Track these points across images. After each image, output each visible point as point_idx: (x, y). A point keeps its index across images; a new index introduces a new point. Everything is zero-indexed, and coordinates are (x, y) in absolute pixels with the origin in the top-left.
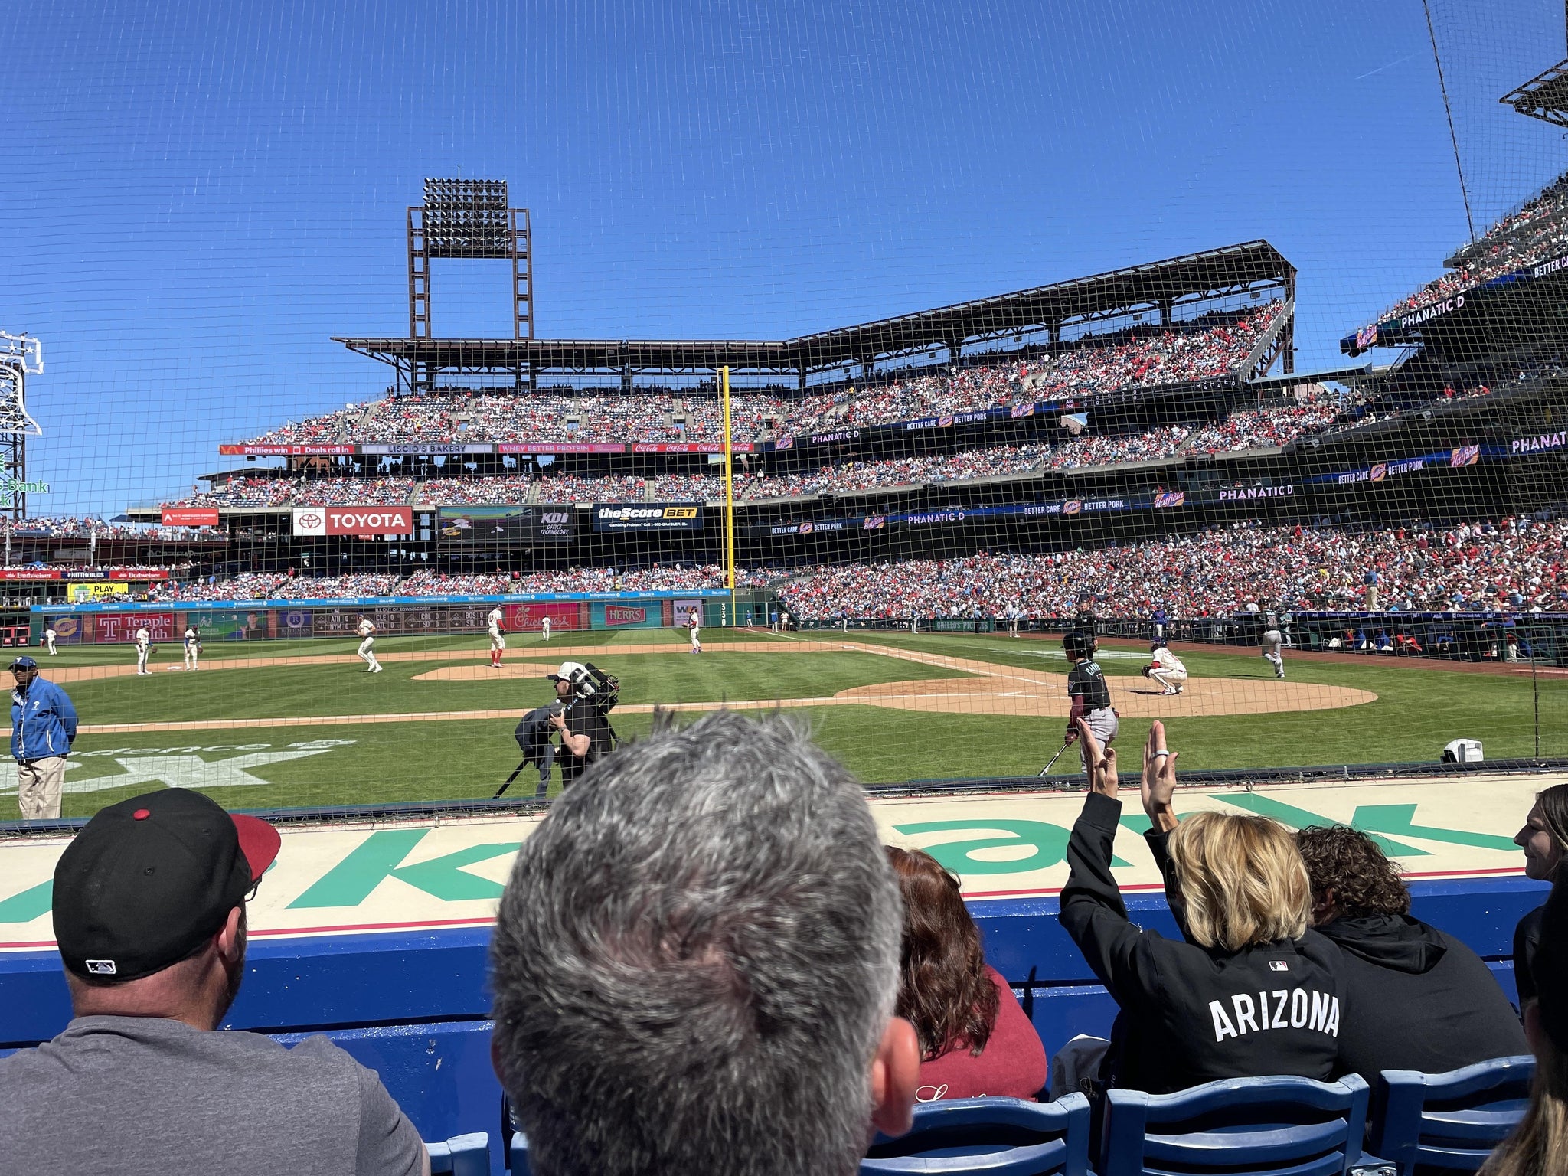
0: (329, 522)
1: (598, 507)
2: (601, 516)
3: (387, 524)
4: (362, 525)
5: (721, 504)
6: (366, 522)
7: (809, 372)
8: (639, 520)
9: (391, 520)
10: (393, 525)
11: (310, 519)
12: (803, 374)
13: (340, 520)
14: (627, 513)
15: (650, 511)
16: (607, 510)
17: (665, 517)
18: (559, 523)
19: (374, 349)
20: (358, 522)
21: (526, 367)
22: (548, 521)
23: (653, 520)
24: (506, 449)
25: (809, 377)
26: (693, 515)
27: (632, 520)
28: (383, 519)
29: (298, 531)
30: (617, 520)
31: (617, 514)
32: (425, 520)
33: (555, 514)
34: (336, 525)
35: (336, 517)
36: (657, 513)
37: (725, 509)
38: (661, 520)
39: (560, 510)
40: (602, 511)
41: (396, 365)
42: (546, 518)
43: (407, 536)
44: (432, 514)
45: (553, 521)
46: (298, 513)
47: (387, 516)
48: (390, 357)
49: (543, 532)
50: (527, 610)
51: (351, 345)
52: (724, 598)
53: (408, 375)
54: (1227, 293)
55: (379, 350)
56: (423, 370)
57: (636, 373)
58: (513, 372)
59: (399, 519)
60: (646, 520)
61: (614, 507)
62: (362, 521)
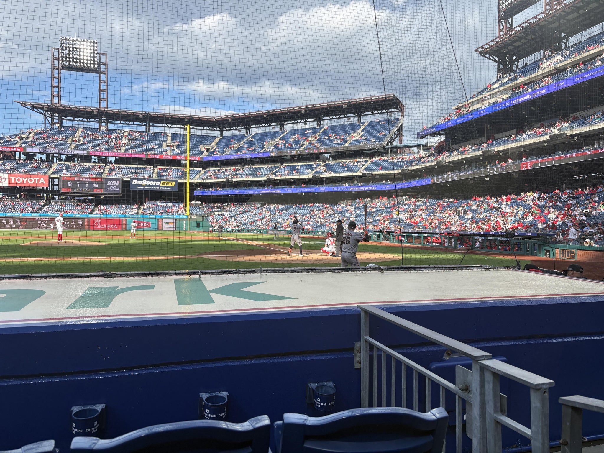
0: (10, 180)
1: (132, 179)
2: (133, 183)
3: (37, 182)
4: (25, 182)
5: (185, 181)
6: (27, 181)
7: (225, 130)
8: (149, 186)
9: (39, 181)
10: (40, 182)
11: (1, 178)
12: (222, 132)
13: (15, 179)
14: (145, 183)
15: (155, 182)
16: (136, 181)
17: (161, 185)
18: (115, 185)
19: (34, 107)
20: (23, 181)
21: (104, 120)
22: (110, 184)
23: (156, 186)
24: (93, 153)
25: (224, 132)
26: (173, 185)
27: (147, 186)
28: (35, 180)
30: (140, 185)
32: (56, 182)
33: (113, 182)
34: (13, 181)
35: (13, 178)
37: (186, 183)
38: (159, 186)
39: (116, 180)
40: (134, 181)
41: (45, 115)
43: (47, 188)
44: (58, 178)
45: (112, 184)
47: (37, 179)
48: (42, 111)
49: (108, 189)
50: (99, 221)
51: (23, 105)
52: (185, 219)
53: (50, 120)
54: (381, 113)
55: (36, 108)
56: (57, 118)
57: (152, 126)
58: (98, 122)
59: (42, 180)
60: (153, 186)
61: (139, 180)
62: (25, 180)
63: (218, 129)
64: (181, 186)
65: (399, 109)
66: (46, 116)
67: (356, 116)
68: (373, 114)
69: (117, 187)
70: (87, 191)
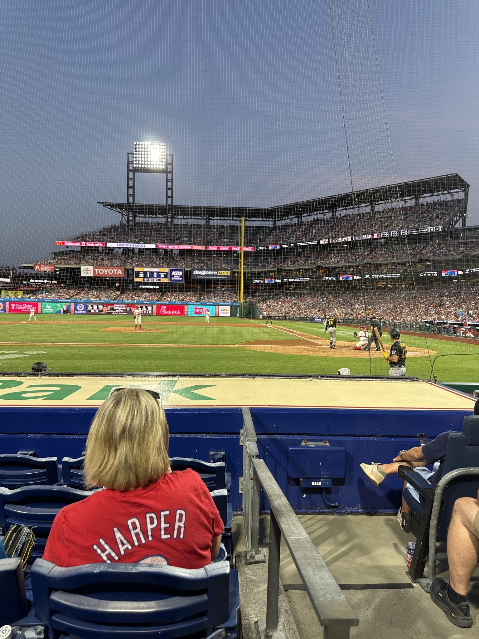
0: (94, 271)
1: (194, 270)
2: (194, 273)
3: (115, 273)
4: (106, 273)
5: (239, 271)
6: (108, 272)
7: (277, 220)
8: (208, 275)
9: (117, 272)
11: (87, 270)
12: (274, 222)
13: (98, 271)
14: (204, 273)
15: (212, 272)
16: (197, 271)
18: (179, 275)
19: (113, 207)
20: (105, 272)
21: (170, 216)
22: (175, 275)
23: (214, 275)
25: (277, 222)
26: (228, 274)
27: (206, 275)
28: (114, 271)
29: (83, 274)
30: (200, 275)
31: (200, 273)
33: (177, 272)
34: (97, 273)
35: (97, 270)
36: (215, 273)
38: (217, 275)
39: (180, 270)
40: (195, 271)
41: (122, 213)
42: (174, 273)
43: (123, 278)
45: (177, 274)
46: (83, 268)
47: (115, 270)
48: (119, 210)
49: (173, 278)
50: (165, 307)
51: (105, 205)
52: (239, 306)
53: (126, 217)
54: (442, 194)
55: (116, 207)
56: (132, 215)
57: (211, 219)
58: (165, 217)
59: (120, 272)
60: (211, 275)
61: (199, 270)
62: (106, 272)
63: (271, 219)
65: (463, 189)
66: (122, 215)
67: (413, 198)
68: (432, 195)
69: (181, 277)
70: (155, 280)
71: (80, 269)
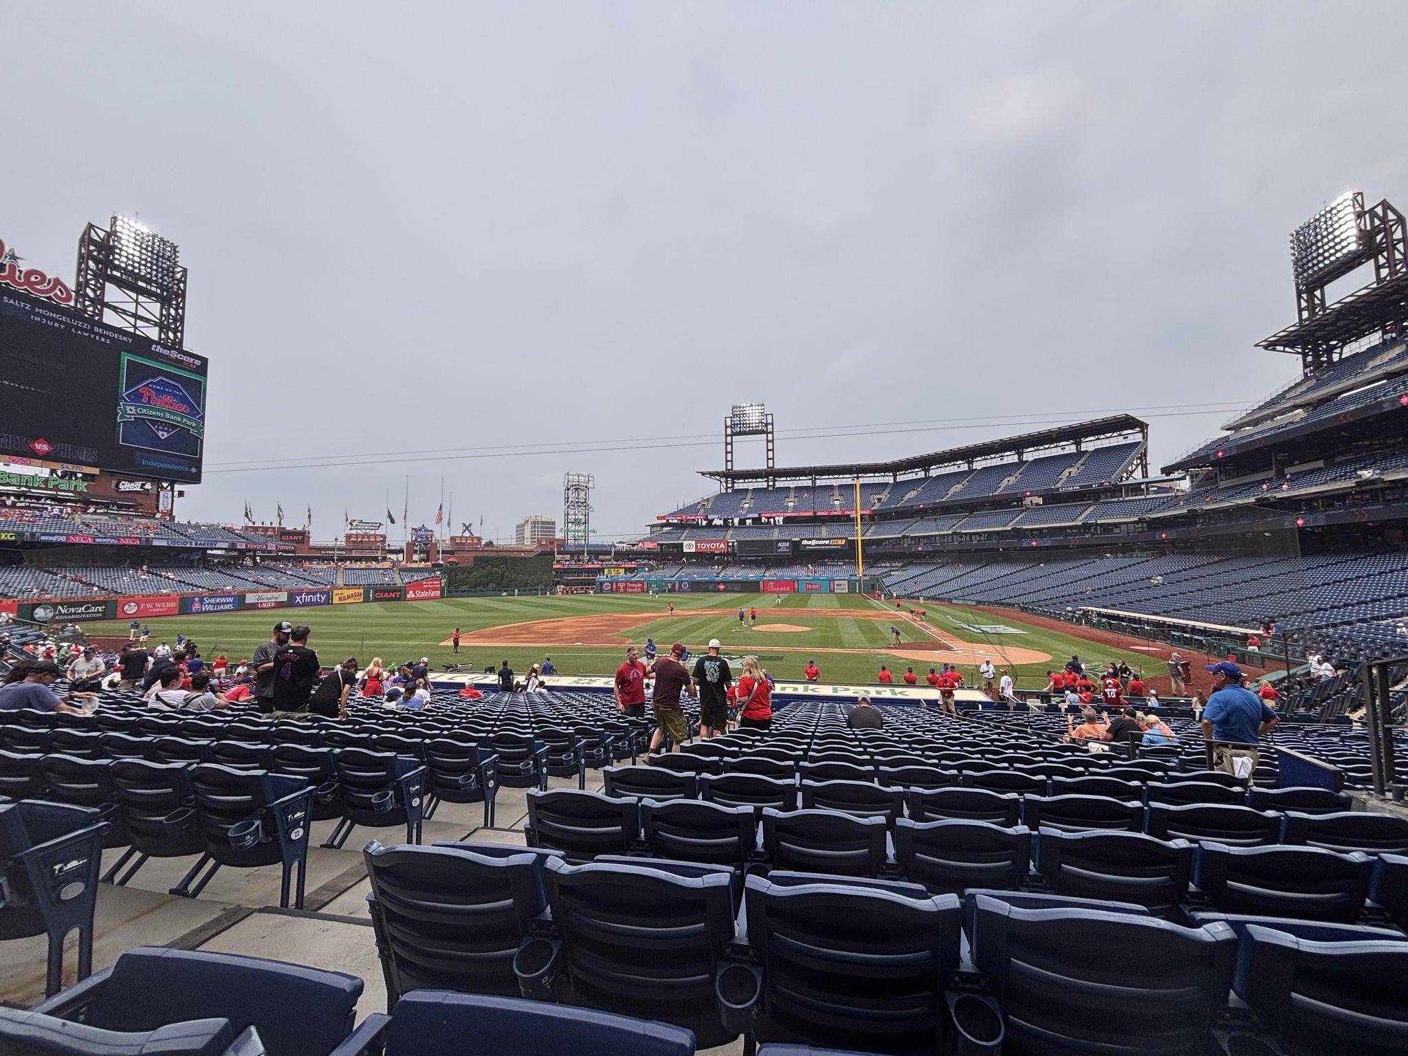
0: (697, 546)
1: (802, 540)
2: (803, 543)
3: (716, 547)
4: (708, 548)
5: (856, 538)
6: (710, 546)
8: (819, 545)
10: (719, 547)
11: (689, 545)
12: (895, 477)
13: (700, 546)
14: (814, 542)
15: (824, 541)
16: (806, 541)
17: (831, 544)
18: (785, 547)
19: (712, 474)
20: (707, 546)
21: (771, 478)
23: (825, 545)
24: (763, 515)
25: (898, 477)
26: (843, 543)
27: (816, 545)
28: (714, 545)
29: (685, 550)
30: (810, 545)
31: (809, 543)
32: (731, 545)
33: (784, 543)
34: (699, 548)
35: (699, 544)
36: (827, 542)
37: (857, 540)
38: (829, 545)
39: (786, 541)
41: (720, 480)
42: (780, 545)
45: (783, 546)
46: (685, 543)
47: (716, 544)
48: (718, 478)
49: (779, 550)
50: (772, 584)
51: (703, 474)
52: (857, 581)
53: (724, 484)
54: (1111, 437)
56: (730, 482)
57: (818, 479)
58: (766, 481)
59: (720, 545)
60: (822, 545)
61: (808, 540)
63: (891, 474)
64: (852, 544)
65: (1140, 430)
66: (721, 483)
67: (1073, 444)
68: (1098, 439)
69: (787, 548)
71: (682, 544)
